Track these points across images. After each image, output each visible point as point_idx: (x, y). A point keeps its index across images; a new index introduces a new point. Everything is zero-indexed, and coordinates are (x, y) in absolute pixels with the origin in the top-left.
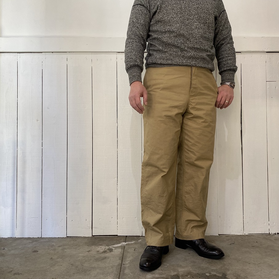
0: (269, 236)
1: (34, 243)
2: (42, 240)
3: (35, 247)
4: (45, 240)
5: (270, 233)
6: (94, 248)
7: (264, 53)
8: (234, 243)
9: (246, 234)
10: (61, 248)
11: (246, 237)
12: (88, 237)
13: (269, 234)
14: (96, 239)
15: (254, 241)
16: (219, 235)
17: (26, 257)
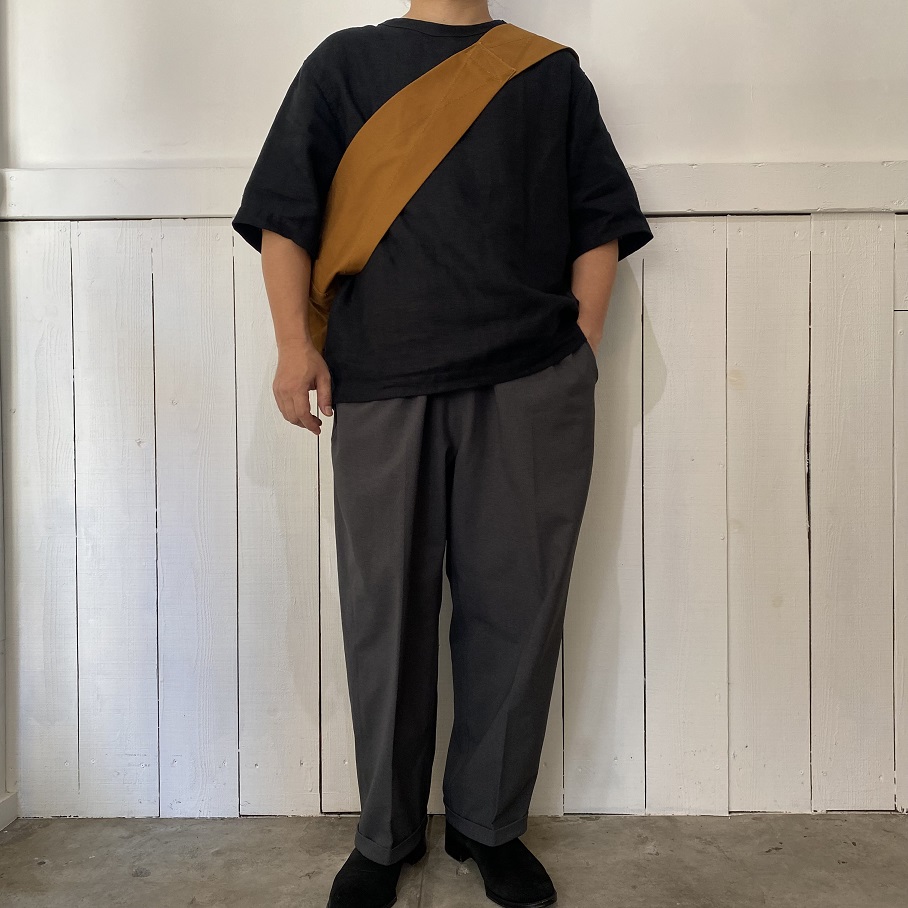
0: (894, 820)
1: (138, 839)
2: (162, 830)
3: (140, 855)
4: (170, 829)
5: (899, 809)
6: (327, 862)
7: (888, 215)
8: (780, 846)
9: (819, 812)
10: (220, 861)
11: (821, 822)
12: (309, 818)
13: (896, 810)
14: (332, 824)
15: (847, 840)
16: (730, 813)
17: (110, 895)
